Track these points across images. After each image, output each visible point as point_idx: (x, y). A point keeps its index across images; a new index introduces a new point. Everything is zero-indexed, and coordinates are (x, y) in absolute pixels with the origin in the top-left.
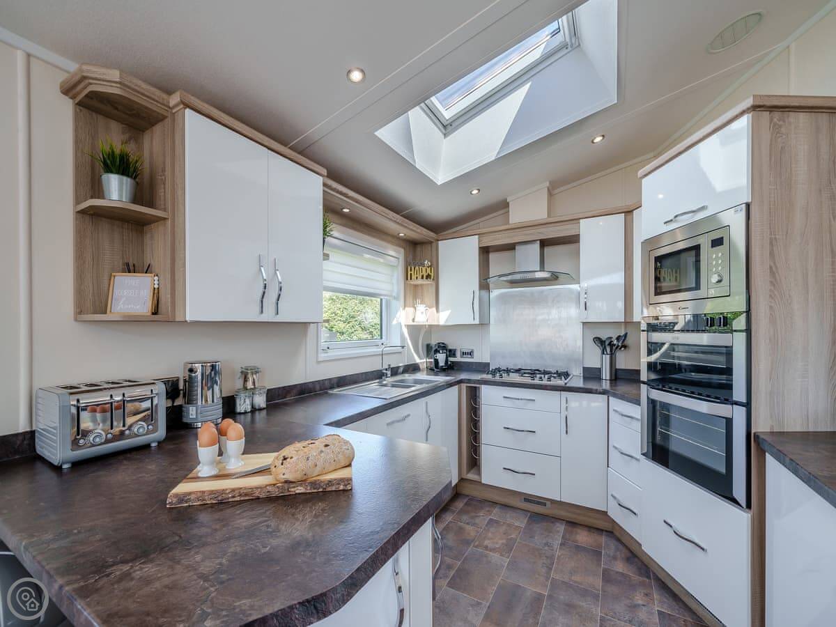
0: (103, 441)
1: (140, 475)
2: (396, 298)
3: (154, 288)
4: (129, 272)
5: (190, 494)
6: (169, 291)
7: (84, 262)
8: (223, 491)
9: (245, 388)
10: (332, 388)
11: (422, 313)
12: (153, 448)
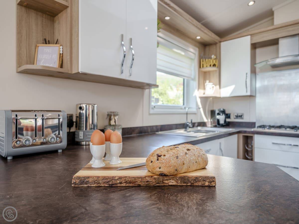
0: (31, 144)
1: (52, 166)
2: (194, 80)
3: (60, 54)
4: (46, 43)
5: (88, 177)
6: (69, 54)
7: (22, 36)
8: (113, 178)
9: (110, 125)
10: (157, 131)
11: (210, 88)
12: (59, 153)
